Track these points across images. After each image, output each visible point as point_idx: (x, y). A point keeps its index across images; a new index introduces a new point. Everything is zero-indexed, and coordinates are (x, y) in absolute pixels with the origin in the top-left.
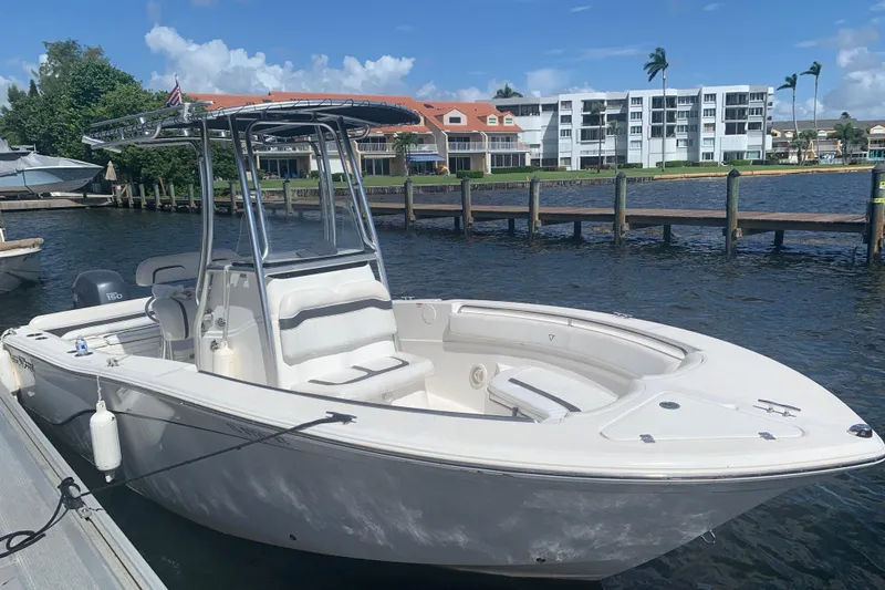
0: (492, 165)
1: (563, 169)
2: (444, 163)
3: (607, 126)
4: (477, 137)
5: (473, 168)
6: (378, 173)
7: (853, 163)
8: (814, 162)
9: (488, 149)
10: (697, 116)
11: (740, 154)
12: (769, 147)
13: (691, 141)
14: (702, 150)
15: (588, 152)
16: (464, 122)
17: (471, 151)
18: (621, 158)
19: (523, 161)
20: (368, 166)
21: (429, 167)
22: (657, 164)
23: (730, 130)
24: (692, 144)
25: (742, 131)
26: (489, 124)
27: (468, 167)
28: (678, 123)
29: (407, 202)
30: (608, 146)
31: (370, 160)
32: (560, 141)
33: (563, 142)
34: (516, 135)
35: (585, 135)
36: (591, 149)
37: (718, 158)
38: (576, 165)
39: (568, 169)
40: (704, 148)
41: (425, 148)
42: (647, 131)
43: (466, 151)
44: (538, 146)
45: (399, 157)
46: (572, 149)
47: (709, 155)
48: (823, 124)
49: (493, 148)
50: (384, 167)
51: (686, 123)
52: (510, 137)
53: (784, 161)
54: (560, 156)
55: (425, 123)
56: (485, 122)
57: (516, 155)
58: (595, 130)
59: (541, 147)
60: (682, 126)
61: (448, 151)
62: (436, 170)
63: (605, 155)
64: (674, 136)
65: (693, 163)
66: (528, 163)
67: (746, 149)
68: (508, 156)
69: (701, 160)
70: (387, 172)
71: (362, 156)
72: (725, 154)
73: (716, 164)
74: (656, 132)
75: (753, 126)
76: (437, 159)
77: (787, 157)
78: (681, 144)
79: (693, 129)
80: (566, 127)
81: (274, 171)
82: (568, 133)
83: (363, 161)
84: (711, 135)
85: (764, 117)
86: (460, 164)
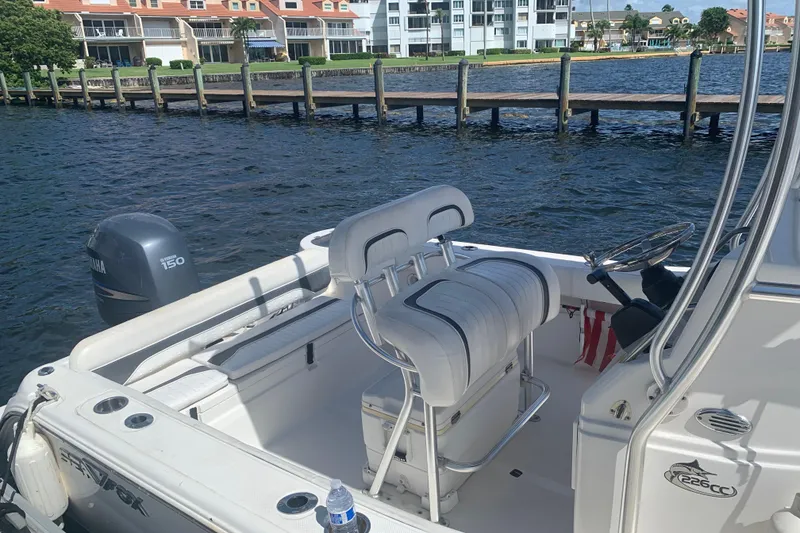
0: (331, 51)
1: (393, 56)
2: (284, 49)
3: (432, 14)
4: (314, 23)
5: (311, 54)
6: (216, 59)
7: (638, 51)
8: (607, 50)
9: (325, 35)
10: (512, 6)
11: (549, 42)
12: (573, 36)
13: (507, 29)
14: (517, 38)
15: (415, 39)
16: (300, 7)
17: (309, 37)
18: (445, 46)
19: (360, 48)
20: (204, 52)
21: (268, 54)
22: (478, 51)
23: (541, 19)
24: (508, 32)
25: (550, 21)
26: (324, 10)
27: (306, 53)
28: (496, 12)
29: (306, 89)
30: (434, 34)
31: (207, 47)
32: (389, 28)
33: (392, 30)
34: (352, 21)
35: (413, 23)
36: (419, 37)
37: (531, 46)
38: (404, 53)
39: (398, 56)
40: (519, 37)
41: (263, 33)
42: (468, 19)
43: (305, 37)
44: (368, 33)
45: (237, 43)
46: (401, 37)
47: (523, 43)
48: (615, 15)
49: (330, 33)
50: (222, 53)
51: (502, 12)
52: (346, 23)
53: (582, 49)
54: (390, 43)
55: (260, 8)
56: (320, 7)
57: (353, 42)
58: (420, 18)
59: (372, 34)
60: (499, 16)
61: (287, 37)
62: (275, 56)
63: (431, 42)
64: (492, 25)
65: (509, 51)
66: (364, 50)
67: (554, 37)
68: (345, 42)
69: (516, 48)
70: (225, 59)
71: (199, 42)
72: (537, 42)
73: (528, 52)
74: (477, 21)
75: (561, 16)
76: (275, 45)
77: (582, 45)
78: (499, 33)
79: (509, 18)
80: (394, 14)
81: (104, 58)
82: (395, 20)
83: (200, 47)
84: (524, 24)
85: (569, 8)
86: (299, 50)
